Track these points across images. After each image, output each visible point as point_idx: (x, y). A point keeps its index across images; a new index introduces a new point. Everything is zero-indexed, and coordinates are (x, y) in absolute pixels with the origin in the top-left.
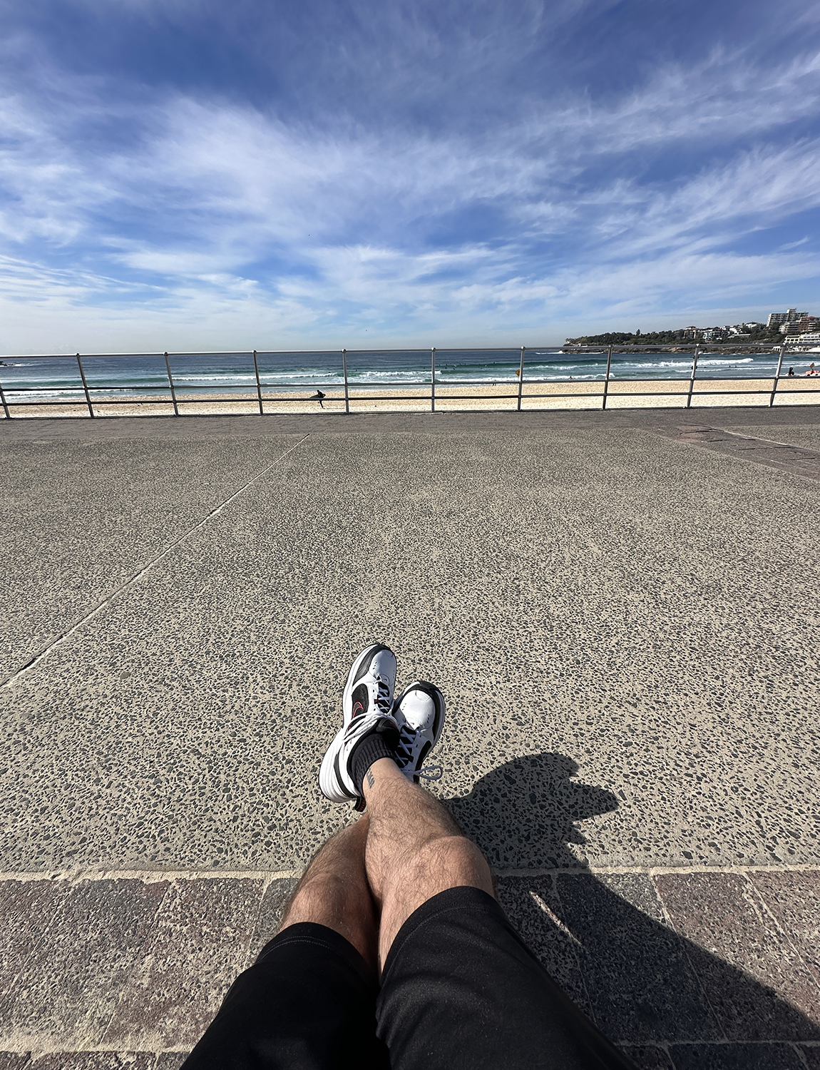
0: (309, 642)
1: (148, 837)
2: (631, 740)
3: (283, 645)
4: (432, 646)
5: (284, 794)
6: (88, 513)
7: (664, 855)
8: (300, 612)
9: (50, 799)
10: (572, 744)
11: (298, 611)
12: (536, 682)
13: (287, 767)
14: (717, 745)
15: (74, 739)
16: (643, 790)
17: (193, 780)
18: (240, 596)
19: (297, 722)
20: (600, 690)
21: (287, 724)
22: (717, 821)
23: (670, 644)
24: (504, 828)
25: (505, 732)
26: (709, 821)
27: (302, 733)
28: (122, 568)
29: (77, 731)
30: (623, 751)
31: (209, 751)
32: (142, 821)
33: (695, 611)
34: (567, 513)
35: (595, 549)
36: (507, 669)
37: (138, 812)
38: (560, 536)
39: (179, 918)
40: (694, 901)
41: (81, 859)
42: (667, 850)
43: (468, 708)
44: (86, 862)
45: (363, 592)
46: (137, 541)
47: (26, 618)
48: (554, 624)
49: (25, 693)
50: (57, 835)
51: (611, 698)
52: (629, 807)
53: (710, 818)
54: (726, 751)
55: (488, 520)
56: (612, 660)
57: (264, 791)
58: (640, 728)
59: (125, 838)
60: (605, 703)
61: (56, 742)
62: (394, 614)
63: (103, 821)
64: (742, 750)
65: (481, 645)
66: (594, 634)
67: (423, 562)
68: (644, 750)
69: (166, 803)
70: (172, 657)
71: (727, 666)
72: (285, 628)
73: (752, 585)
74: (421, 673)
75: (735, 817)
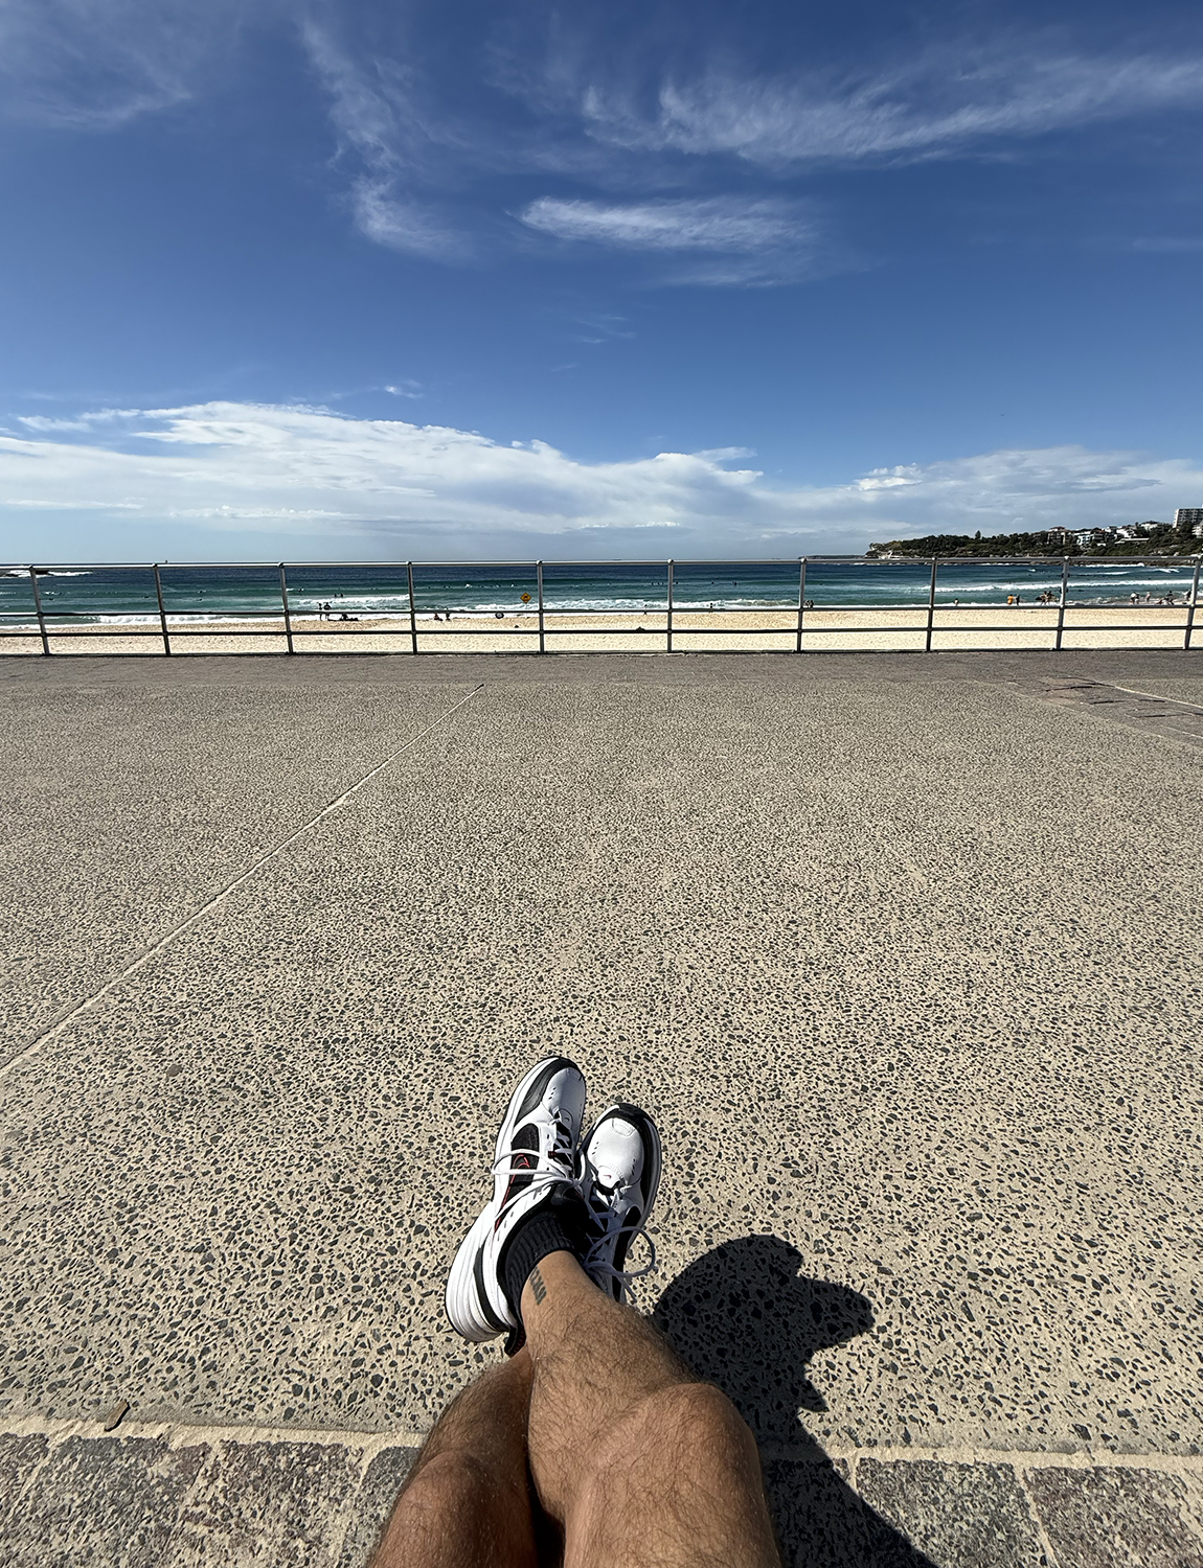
0: (465, 1022)
1: (182, 1360)
2: (979, 1210)
3: (424, 1025)
4: (657, 1033)
5: (408, 1289)
6: (146, 802)
7: (1041, 1430)
8: (453, 971)
9: (35, 1284)
10: (881, 1213)
11: (451, 967)
12: (823, 1100)
13: (416, 1240)
14: (1125, 1224)
15: (84, 1178)
16: (1003, 1303)
17: (264, 1258)
18: (362, 942)
19: (437, 1159)
20: (928, 1119)
21: (420, 1163)
22: (1130, 1367)
23: (1041, 1040)
24: (769, 1367)
25: (772, 1188)
26: (1115, 1365)
27: (444, 1179)
28: (188, 892)
29: (89, 1166)
30: (966, 1229)
31: (295, 1208)
32: (176, 1330)
33: (1081, 984)
34: (873, 814)
35: (917, 875)
36: (775, 1076)
37: (172, 1313)
38: (862, 853)
39: (218, 1516)
40: (1095, 1522)
41: (70, 1399)
42: (1046, 1421)
43: (713, 1142)
44: (79, 1404)
45: (553, 939)
46: (214, 849)
47: (34, 970)
48: (852, 1000)
49: (18, 1096)
50: (38, 1351)
51: (946, 1132)
52: (979, 1334)
53: (1119, 1362)
54: (1139, 1235)
55: (750, 823)
56: (947, 1064)
57: (377, 1282)
58: (995, 1188)
59: (146, 1360)
60: (936, 1138)
61: (56, 1183)
62: (599, 977)
63: (113, 1327)
64: (1169, 1235)
65: (736, 1033)
66: (916, 1019)
67: (647, 891)
68: (1003, 1229)
69: (217, 1299)
70: (249, 1040)
71: (1136, 1081)
72: (428, 997)
73: (1172, 941)
74: (638, 1078)
75: (1162, 1362)
